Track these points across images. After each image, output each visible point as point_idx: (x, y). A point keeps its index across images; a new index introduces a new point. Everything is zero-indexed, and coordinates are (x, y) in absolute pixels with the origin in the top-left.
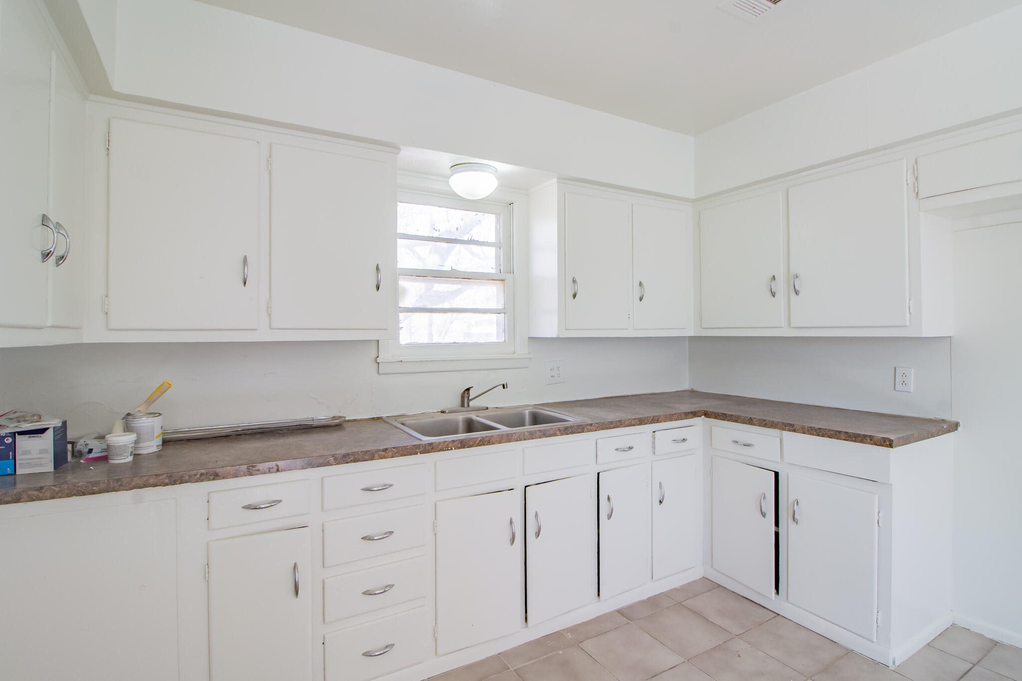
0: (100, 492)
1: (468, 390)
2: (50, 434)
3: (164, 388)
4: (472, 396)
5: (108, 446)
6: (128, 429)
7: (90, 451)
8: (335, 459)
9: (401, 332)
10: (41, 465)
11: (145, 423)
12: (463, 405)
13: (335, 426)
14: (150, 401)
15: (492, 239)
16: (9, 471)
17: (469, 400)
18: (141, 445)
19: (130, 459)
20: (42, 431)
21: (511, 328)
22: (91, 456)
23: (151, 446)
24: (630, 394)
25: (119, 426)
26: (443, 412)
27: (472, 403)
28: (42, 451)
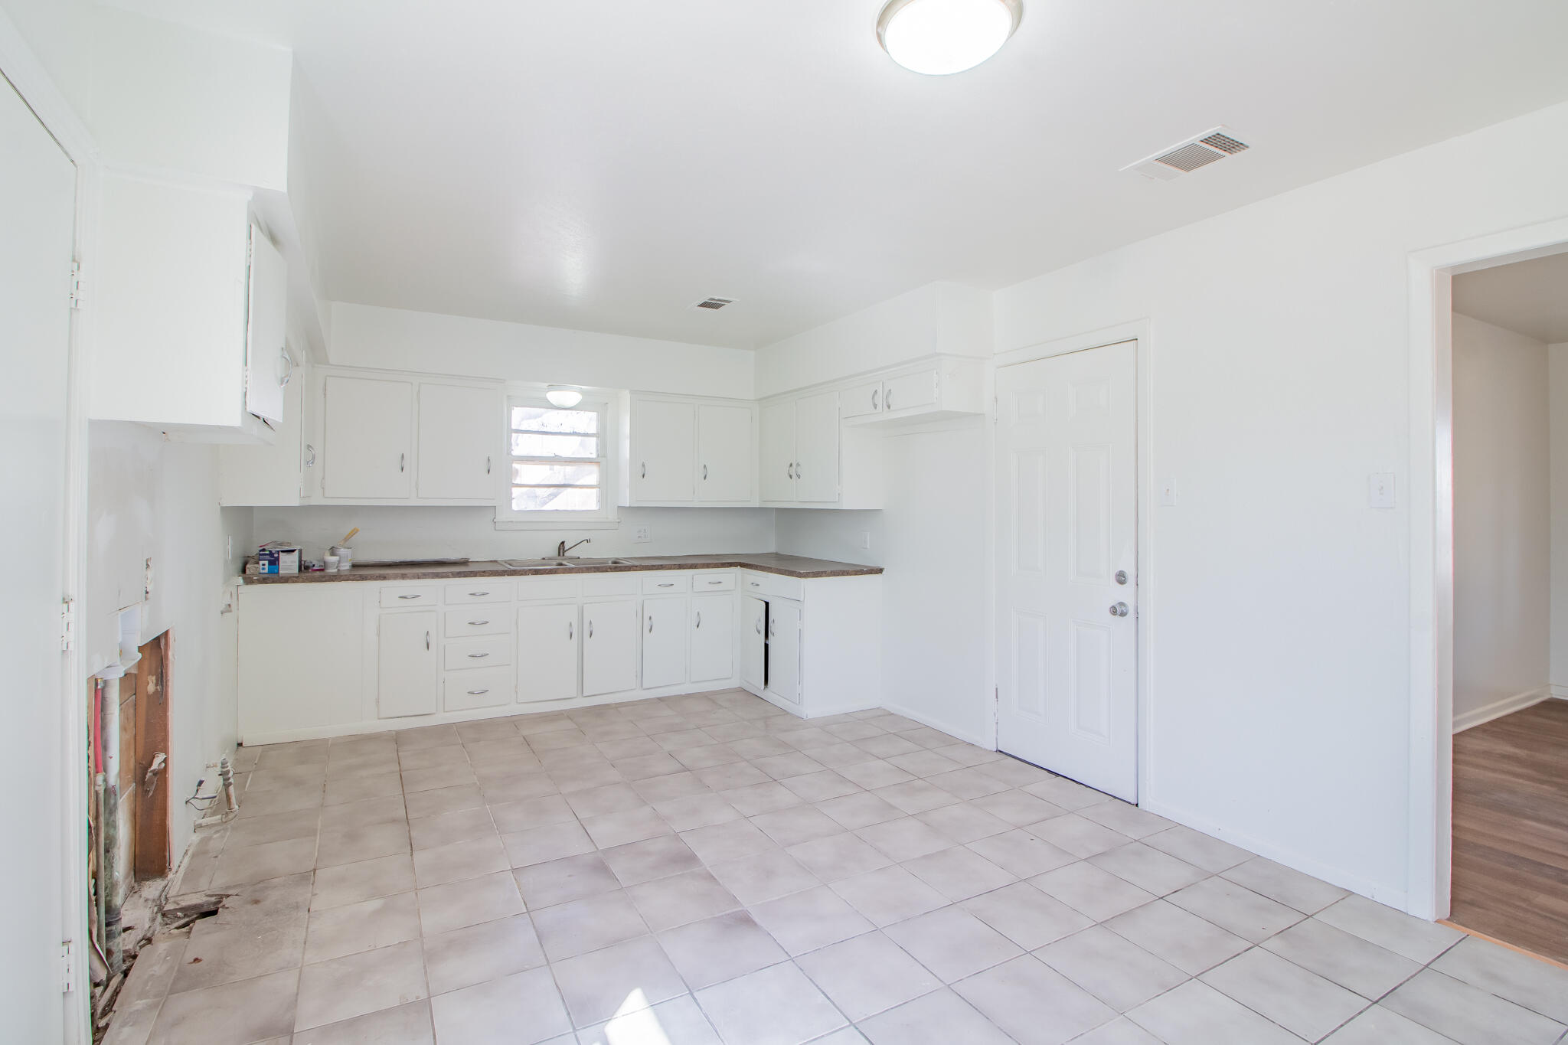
0: (326, 581)
1: (563, 543)
2: (297, 552)
3: (354, 532)
4: (566, 548)
5: (325, 562)
6: (333, 554)
7: (314, 566)
8: (453, 574)
9: (513, 501)
10: (291, 569)
11: (342, 551)
12: (559, 555)
13: (465, 562)
14: (346, 539)
15: (593, 430)
16: (276, 571)
17: (564, 551)
18: (341, 564)
19: (336, 570)
20: (293, 551)
21: (603, 499)
22: (315, 568)
23: (346, 566)
24: (714, 553)
25: (327, 553)
26: (544, 559)
27: (567, 554)
28: (292, 562)
